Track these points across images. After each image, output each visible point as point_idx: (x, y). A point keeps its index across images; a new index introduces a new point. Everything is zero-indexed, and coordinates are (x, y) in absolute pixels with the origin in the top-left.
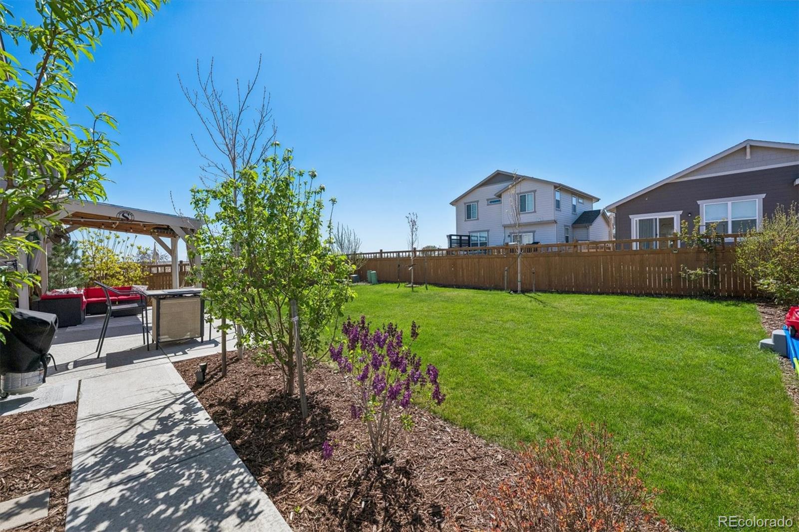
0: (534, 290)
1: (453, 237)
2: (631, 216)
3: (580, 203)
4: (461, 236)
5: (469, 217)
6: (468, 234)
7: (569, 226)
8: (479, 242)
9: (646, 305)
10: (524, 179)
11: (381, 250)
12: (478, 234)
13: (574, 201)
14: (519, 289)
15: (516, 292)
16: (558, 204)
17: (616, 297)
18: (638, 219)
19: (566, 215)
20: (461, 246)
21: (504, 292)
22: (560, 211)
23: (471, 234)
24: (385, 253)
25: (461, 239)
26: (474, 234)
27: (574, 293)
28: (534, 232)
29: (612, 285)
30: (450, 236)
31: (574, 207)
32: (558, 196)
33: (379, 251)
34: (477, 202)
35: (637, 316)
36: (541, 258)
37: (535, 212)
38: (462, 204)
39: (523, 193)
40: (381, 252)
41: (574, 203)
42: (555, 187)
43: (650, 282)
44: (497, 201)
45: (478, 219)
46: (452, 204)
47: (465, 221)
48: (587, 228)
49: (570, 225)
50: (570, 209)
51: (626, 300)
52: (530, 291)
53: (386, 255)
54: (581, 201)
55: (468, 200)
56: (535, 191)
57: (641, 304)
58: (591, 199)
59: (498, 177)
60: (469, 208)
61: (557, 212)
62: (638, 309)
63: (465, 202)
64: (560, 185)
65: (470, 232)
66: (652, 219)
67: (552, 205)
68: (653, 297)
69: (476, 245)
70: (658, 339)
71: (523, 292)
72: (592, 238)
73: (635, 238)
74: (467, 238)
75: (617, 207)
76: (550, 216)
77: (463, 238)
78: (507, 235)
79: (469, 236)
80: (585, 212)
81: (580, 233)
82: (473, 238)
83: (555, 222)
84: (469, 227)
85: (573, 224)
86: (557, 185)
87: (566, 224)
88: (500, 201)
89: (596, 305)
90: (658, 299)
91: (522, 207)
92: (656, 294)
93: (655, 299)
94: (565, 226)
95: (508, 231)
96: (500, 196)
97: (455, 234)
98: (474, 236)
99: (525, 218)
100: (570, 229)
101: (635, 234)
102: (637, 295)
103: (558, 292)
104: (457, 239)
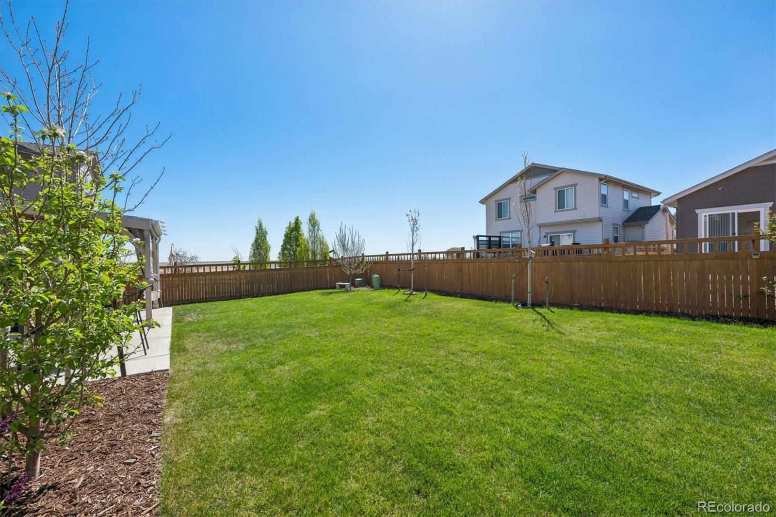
0: (547, 304)
1: (480, 238)
2: (697, 211)
3: (632, 197)
4: (490, 237)
5: (500, 215)
6: (499, 235)
7: (619, 225)
8: (511, 243)
9: (703, 335)
10: (563, 172)
11: (387, 253)
12: (510, 235)
13: (626, 195)
14: (529, 301)
15: (524, 305)
16: (604, 199)
17: (659, 319)
18: (707, 214)
19: (616, 211)
20: (490, 248)
21: (511, 305)
22: (607, 207)
23: (502, 235)
24: (391, 255)
25: (490, 241)
26: (505, 235)
27: (601, 309)
28: (574, 232)
29: (657, 301)
30: (477, 237)
31: (626, 202)
32: (604, 190)
33: (385, 254)
34: (509, 199)
35: (681, 356)
36: (561, 263)
37: (575, 208)
38: (492, 202)
39: (561, 187)
40: (387, 254)
41: (626, 197)
42: (601, 179)
43: (714, 299)
44: (532, 198)
45: (510, 218)
46: (482, 202)
47: (496, 220)
48: (642, 227)
49: (621, 223)
50: (621, 205)
51: (672, 325)
52: (541, 305)
53: (391, 257)
54: (635, 195)
55: (499, 196)
56: (575, 185)
57: (694, 334)
58: (649, 193)
59: (533, 171)
60: (500, 206)
61: (603, 209)
62: (687, 342)
63: (496, 199)
64: (606, 176)
65: (501, 233)
66: (729, 214)
67: (597, 200)
68: (718, 322)
69: (508, 246)
70: (708, 411)
71: (533, 306)
72: (648, 238)
73: (703, 237)
74: (497, 239)
75: (678, 200)
76: (595, 214)
77: (492, 239)
78: (542, 235)
79: (500, 237)
80: (641, 209)
81: (633, 234)
82: (504, 239)
83: (600, 220)
84: (499, 227)
85: (624, 222)
86: (603, 177)
87: (613, 222)
88: (535, 197)
89: (624, 331)
90: (724, 326)
91: (561, 204)
92: (724, 316)
93: (719, 325)
94: (613, 224)
95: (544, 231)
96: (534, 192)
97: (485, 235)
98: (506, 237)
99: (563, 216)
100: (620, 229)
101: (703, 232)
102: (692, 318)
103: (582, 308)
104: (487, 241)
